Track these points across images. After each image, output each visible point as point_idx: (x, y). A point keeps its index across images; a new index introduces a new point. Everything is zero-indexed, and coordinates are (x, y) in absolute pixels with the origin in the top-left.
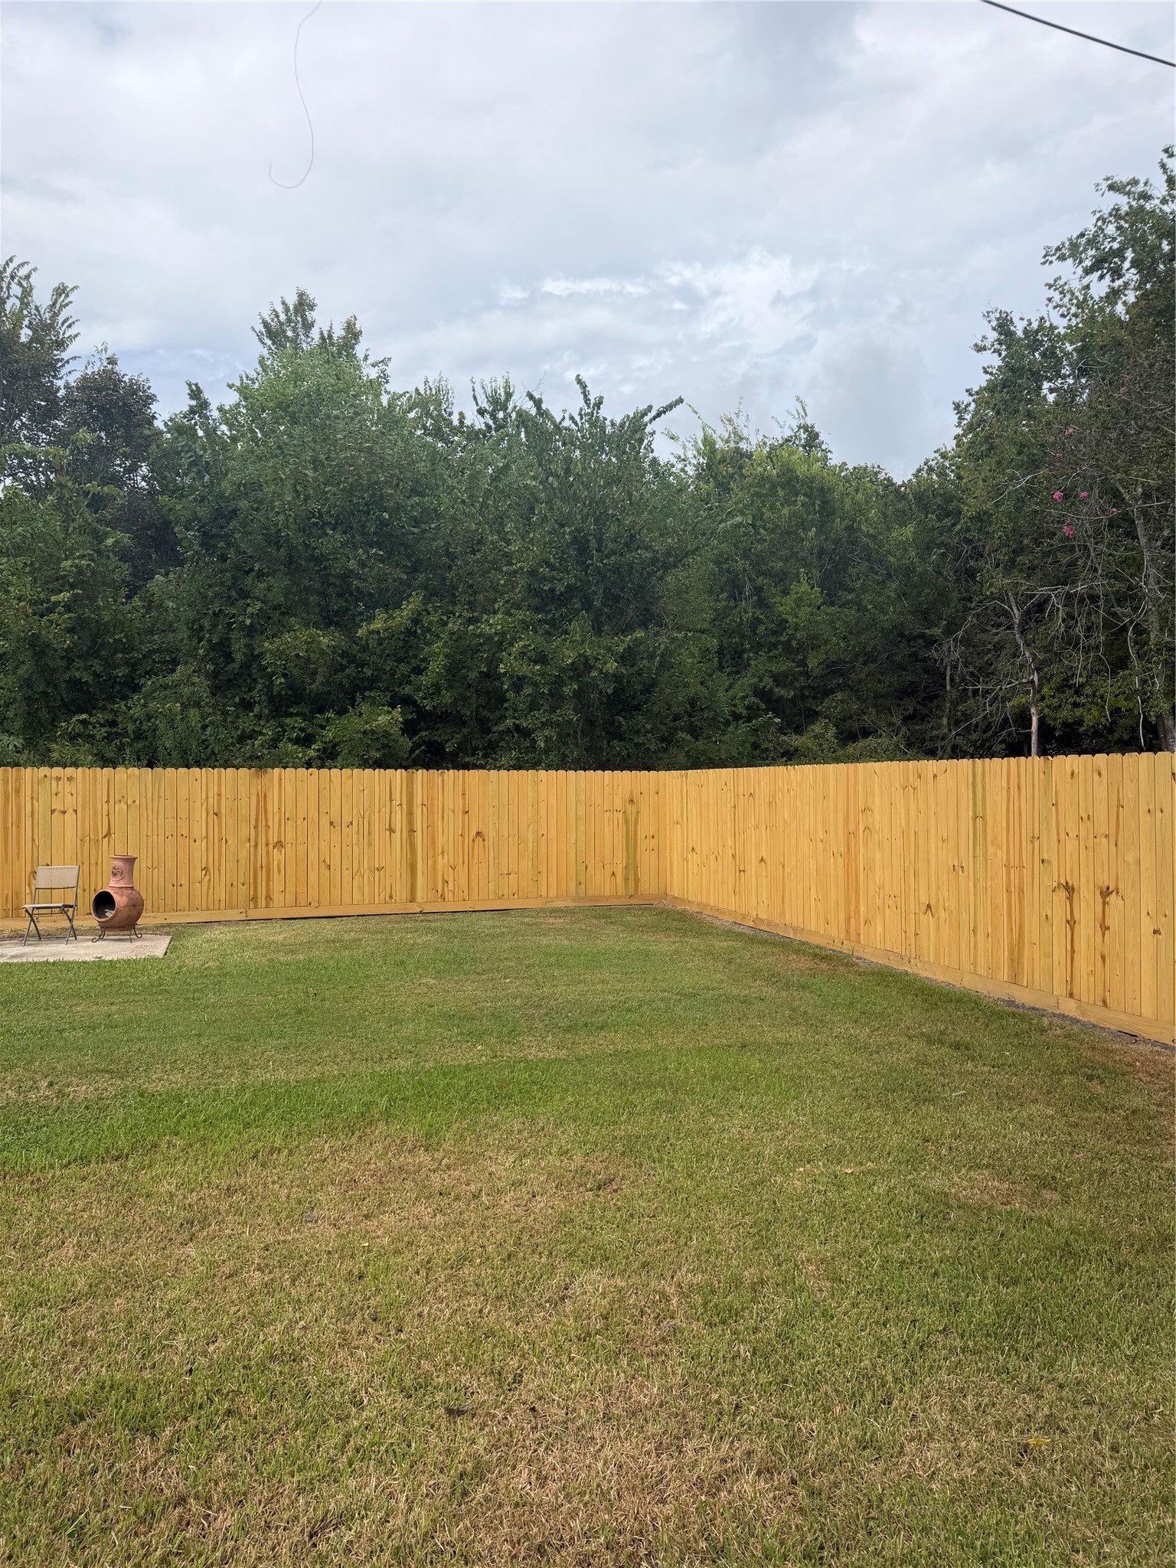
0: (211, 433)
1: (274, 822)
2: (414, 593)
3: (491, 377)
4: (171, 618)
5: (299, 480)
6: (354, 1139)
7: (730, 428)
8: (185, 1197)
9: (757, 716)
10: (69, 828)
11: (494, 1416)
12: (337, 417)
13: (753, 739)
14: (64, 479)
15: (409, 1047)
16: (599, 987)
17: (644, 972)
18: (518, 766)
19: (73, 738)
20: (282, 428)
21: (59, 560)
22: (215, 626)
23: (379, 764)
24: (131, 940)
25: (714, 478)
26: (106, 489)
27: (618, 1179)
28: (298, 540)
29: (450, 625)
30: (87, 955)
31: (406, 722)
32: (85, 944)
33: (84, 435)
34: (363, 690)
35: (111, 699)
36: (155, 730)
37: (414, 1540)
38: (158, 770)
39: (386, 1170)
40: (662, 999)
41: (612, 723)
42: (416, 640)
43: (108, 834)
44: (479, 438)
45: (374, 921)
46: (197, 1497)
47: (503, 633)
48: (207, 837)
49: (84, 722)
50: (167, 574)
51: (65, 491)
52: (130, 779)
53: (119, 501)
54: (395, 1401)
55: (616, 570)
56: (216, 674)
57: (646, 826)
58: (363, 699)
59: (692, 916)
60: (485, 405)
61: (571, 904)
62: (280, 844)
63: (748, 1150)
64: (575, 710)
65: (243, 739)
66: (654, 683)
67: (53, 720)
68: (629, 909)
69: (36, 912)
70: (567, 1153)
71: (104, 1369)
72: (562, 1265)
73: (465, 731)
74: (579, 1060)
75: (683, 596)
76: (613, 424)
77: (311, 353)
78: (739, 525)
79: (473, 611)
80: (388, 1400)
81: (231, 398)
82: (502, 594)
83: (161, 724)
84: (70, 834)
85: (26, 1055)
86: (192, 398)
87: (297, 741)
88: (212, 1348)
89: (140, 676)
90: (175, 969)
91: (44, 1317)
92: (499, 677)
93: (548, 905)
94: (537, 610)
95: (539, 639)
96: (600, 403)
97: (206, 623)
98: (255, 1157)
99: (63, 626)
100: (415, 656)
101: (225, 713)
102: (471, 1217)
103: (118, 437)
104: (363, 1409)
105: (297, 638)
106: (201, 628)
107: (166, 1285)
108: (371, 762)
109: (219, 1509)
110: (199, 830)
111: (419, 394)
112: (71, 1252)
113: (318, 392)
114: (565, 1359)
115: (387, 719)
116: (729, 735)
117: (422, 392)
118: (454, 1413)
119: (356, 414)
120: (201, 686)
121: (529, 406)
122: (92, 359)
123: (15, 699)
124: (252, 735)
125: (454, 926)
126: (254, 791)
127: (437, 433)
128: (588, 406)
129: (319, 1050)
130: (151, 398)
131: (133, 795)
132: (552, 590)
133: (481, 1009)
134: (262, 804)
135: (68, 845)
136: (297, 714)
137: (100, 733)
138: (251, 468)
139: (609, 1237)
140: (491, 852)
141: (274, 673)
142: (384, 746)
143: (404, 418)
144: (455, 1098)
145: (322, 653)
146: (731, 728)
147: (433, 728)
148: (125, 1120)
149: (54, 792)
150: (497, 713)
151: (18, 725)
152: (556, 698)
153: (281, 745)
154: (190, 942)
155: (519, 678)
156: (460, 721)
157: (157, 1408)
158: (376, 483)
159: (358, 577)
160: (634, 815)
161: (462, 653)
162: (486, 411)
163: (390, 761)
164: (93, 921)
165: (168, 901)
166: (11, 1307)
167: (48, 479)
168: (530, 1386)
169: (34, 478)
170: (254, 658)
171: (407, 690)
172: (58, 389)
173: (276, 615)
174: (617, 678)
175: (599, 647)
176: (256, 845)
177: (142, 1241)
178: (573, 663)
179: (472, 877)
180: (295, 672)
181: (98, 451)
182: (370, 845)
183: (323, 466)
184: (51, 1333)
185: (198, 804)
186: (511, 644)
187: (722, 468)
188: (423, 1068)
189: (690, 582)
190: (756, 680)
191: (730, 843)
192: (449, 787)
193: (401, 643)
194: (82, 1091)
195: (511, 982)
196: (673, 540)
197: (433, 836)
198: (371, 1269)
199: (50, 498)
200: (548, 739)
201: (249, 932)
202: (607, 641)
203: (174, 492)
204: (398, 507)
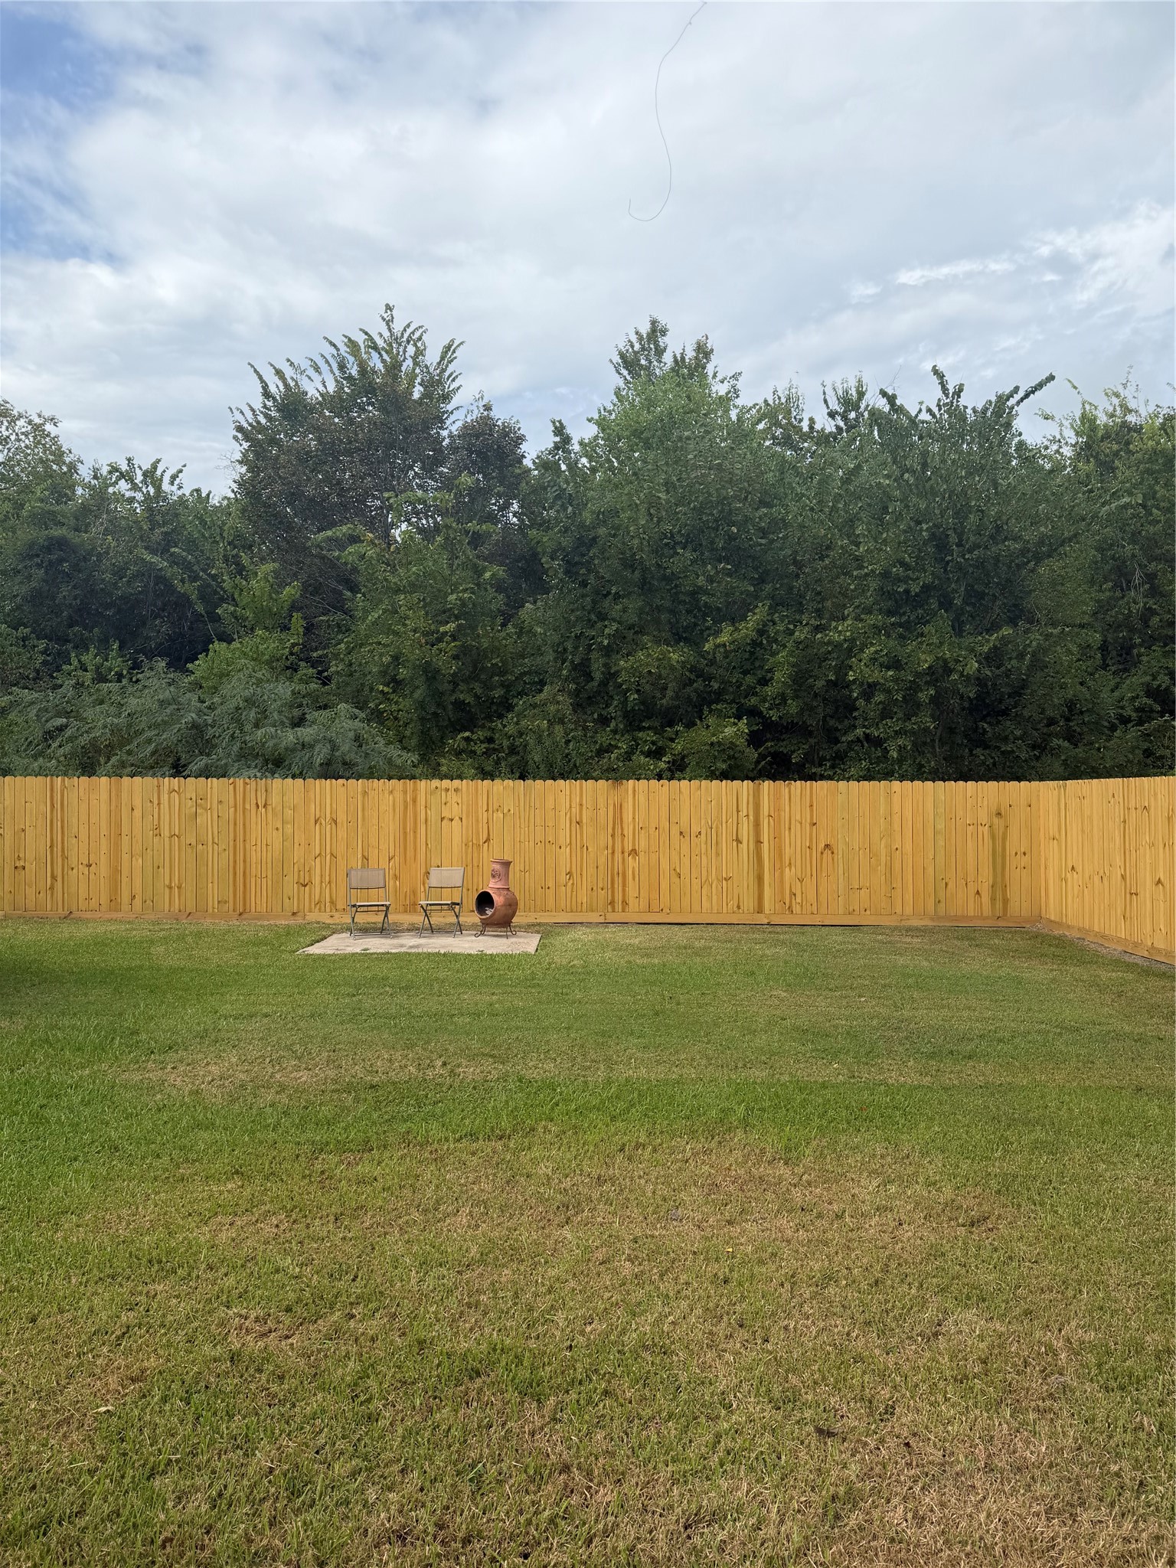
0: (573, 466)
1: (628, 831)
2: (760, 604)
3: (844, 378)
4: (540, 642)
5: (653, 502)
6: (713, 1144)
7: (1116, 401)
8: (560, 1181)
9: (1150, 719)
10: (456, 833)
11: (866, 1444)
12: (688, 438)
13: (1146, 745)
14: (450, 521)
15: (763, 1058)
16: (965, 1014)
17: (1016, 1001)
18: (868, 778)
19: (458, 753)
20: (636, 455)
21: (446, 595)
22: (576, 648)
23: (725, 776)
24: (507, 937)
25: (1096, 457)
26: (484, 527)
27: (993, 1218)
28: (650, 561)
29: (797, 633)
30: (471, 948)
31: (752, 734)
32: (469, 938)
33: (466, 479)
34: (709, 704)
35: (489, 718)
36: (525, 746)
37: (787, 1553)
38: (529, 782)
39: (747, 1178)
40: (1039, 1032)
41: (976, 730)
42: (762, 651)
43: (488, 840)
44: (829, 442)
45: (723, 930)
46: (579, 1468)
47: (853, 640)
48: (570, 844)
49: (467, 739)
50: (535, 602)
51: (450, 532)
52: (505, 790)
53: (494, 537)
54: (763, 1410)
55: (980, 564)
56: (577, 693)
57: (1015, 842)
58: (710, 712)
59: (1071, 943)
60: (835, 406)
61: (930, 923)
62: (634, 852)
63: (1147, 1203)
64: (932, 716)
65: (601, 752)
66: (1024, 685)
67: (442, 738)
68: (996, 931)
69: (429, 908)
70: (935, 1184)
71: (495, 1333)
72: (934, 1299)
73: (812, 741)
74: (946, 1089)
75: (1059, 588)
76: (974, 410)
77: (663, 378)
78: (1125, 507)
79: (821, 619)
80: (755, 1407)
81: (590, 431)
82: (852, 598)
83: (531, 740)
84: (457, 839)
85: (424, 1036)
86: (556, 435)
87: (649, 754)
88: (588, 1329)
89: (514, 696)
90: (545, 965)
91: (444, 1277)
92: (848, 685)
93: (903, 923)
94: (890, 613)
95: (892, 643)
96: (961, 390)
97: (569, 645)
98: (622, 1150)
99: (450, 654)
100: (761, 667)
101: (585, 729)
102: (835, 1237)
103: (493, 478)
104: (732, 1412)
105: (649, 655)
106: (565, 650)
107: (546, 1262)
108: (717, 773)
109: (599, 1484)
110: (564, 837)
111: (768, 405)
112: (464, 1220)
113: (671, 416)
114: (940, 1398)
115: (733, 730)
116: (1115, 740)
117: (771, 402)
118: (824, 1433)
119: (707, 432)
120: (565, 702)
121: (882, 404)
122: (471, 408)
123: (411, 719)
124: (609, 749)
125: (802, 940)
126: (611, 802)
127: (787, 441)
128: (947, 396)
129: (677, 1052)
130: (521, 439)
131: (509, 804)
132: (907, 591)
133: (836, 1027)
134: (618, 815)
135: (455, 849)
136: (649, 728)
137: (480, 748)
138: (609, 495)
139: (987, 1278)
140: (841, 865)
141: (628, 690)
142: (730, 758)
143: (753, 431)
144: (814, 1114)
145: (672, 668)
146: (1118, 733)
147: (779, 740)
148: (507, 1102)
149: (443, 802)
150: (846, 722)
151: (414, 742)
152: (912, 706)
153: (634, 758)
154: (557, 941)
155: (870, 685)
156: (806, 732)
157: (541, 1377)
158: (725, 498)
159: (706, 592)
160: (1002, 830)
161: (809, 662)
162: (837, 413)
163: (736, 772)
164: (475, 918)
165: (538, 903)
166: (417, 1263)
167: (436, 522)
168: (904, 1420)
169: (424, 522)
170: (610, 676)
171: (754, 701)
172: (444, 439)
173: (630, 634)
174: (980, 682)
175: (960, 648)
176: (613, 853)
177: (524, 1219)
178: (930, 668)
179: (821, 890)
180: (648, 687)
181: (479, 493)
182: (717, 854)
183: (675, 487)
184: (450, 1292)
185: (563, 813)
186: (862, 650)
187: (1105, 444)
188: (779, 1080)
189: (1067, 573)
190: (1148, 678)
191: (1118, 861)
192: (796, 799)
193: (747, 655)
194: (470, 1072)
195: (866, 1001)
196: (1046, 527)
197: (780, 847)
198: (735, 1275)
199: (438, 539)
200: (901, 749)
201: (608, 933)
202: (968, 641)
203: (541, 525)
204: (747, 519)
